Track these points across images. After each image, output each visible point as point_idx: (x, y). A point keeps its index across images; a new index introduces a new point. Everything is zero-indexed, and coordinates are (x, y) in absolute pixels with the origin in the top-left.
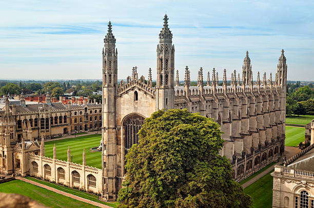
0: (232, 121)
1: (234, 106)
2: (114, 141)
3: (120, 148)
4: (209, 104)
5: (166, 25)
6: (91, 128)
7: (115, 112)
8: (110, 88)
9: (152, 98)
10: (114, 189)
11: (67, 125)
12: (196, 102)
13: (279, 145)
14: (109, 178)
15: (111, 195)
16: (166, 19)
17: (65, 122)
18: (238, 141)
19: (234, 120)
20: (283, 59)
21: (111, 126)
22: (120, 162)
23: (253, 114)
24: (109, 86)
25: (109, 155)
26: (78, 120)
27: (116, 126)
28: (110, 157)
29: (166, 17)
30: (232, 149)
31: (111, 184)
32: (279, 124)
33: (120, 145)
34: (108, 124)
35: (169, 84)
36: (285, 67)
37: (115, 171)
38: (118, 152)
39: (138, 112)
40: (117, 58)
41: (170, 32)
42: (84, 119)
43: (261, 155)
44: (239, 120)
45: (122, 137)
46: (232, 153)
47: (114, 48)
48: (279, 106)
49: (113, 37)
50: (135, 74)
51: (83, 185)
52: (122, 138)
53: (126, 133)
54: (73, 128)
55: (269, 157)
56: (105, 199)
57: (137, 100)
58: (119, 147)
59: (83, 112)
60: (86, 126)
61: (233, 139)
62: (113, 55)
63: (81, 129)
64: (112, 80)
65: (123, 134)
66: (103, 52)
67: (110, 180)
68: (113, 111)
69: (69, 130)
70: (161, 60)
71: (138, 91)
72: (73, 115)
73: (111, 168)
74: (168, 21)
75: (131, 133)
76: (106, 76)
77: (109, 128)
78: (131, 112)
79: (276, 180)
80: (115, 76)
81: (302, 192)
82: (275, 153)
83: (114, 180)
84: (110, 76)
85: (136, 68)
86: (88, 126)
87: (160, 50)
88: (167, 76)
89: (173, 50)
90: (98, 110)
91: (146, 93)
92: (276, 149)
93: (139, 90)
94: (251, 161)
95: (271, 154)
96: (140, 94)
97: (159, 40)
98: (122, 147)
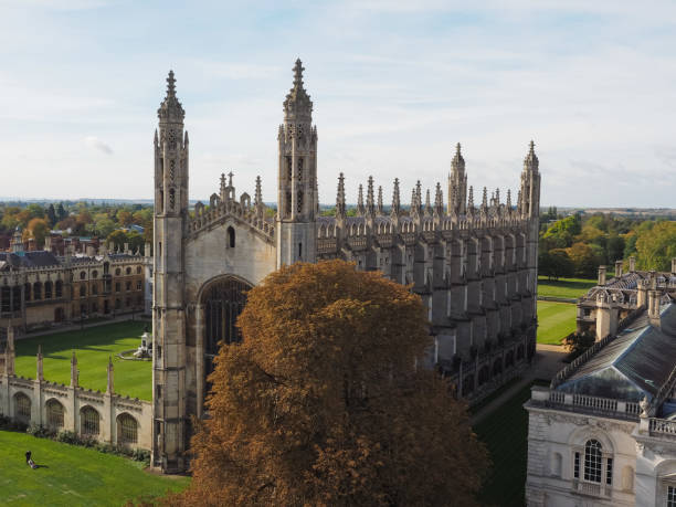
0: (431, 290)
1: (437, 258)
2: (179, 336)
3: (194, 354)
4: (387, 254)
5: (299, 83)
6: (118, 307)
7: (183, 273)
8: (171, 220)
9: (268, 241)
10: (180, 445)
11: (62, 301)
12: (359, 251)
13: (524, 341)
14: (169, 421)
15: (172, 458)
16: (299, 68)
17: (59, 294)
18: (445, 334)
19: (436, 289)
20: (533, 162)
21: (174, 305)
22: (194, 383)
23: (475, 277)
24: (169, 215)
25: (168, 369)
26: (89, 289)
27: (185, 305)
28: (171, 373)
29: (299, 63)
30: (433, 351)
31: (173, 436)
32: (525, 297)
33: (194, 346)
34: (167, 300)
35: (306, 211)
36: (537, 178)
37: (182, 404)
38: (189, 361)
39: (236, 272)
40: (187, 153)
41: (308, 97)
42: (101, 289)
43: (490, 362)
44: (447, 289)
45: (198, 327)
46: (433, 359)
47: (181, 131)
48: (524, 260)
49: (179, 106)
50: (228, 189)
51: (108, 438)
52: (198, 331)
53: (207, 320)
54: (78, 309)
55: (507, 366)
56: (160, 468)
57: (232, 244)
58: (192, 349)
59: (101, 271)
60: (106, 302)
61: (436, 329)
62: (179, 145)
63: (95, 310)
64: (177, 201)
65: (202, 322)
66: (156, 139)
67: (171, 427)
68: (178, 269)
69: (68, 313)
70: (289, 159)
71: (234, 226)
72: (77, 277)
73: (172, 397)
74: (303, 73)
75: (220, 320)
76: (162, 192)
77: (168, 308)
78: (220, 272)
79: (534, 419)
80: (184, 193)
81: (588, 443)
82: (518, 358)
83: (180, 425)
84: (172, 192)
85: (231, 175)
86: (112, 303)
87: (284, 138)
88: (300, 195)
89: (314, 138)
90: (134, 268)
91: (252, 230)
92: (521, 349)
93: (239, 223)
94: (472, 376)
95: (510, 361)
96: (240, 232)
97: (284, 114)
98: (199, 350)
